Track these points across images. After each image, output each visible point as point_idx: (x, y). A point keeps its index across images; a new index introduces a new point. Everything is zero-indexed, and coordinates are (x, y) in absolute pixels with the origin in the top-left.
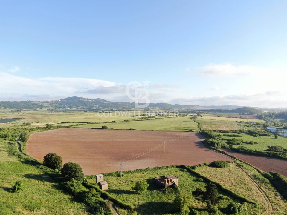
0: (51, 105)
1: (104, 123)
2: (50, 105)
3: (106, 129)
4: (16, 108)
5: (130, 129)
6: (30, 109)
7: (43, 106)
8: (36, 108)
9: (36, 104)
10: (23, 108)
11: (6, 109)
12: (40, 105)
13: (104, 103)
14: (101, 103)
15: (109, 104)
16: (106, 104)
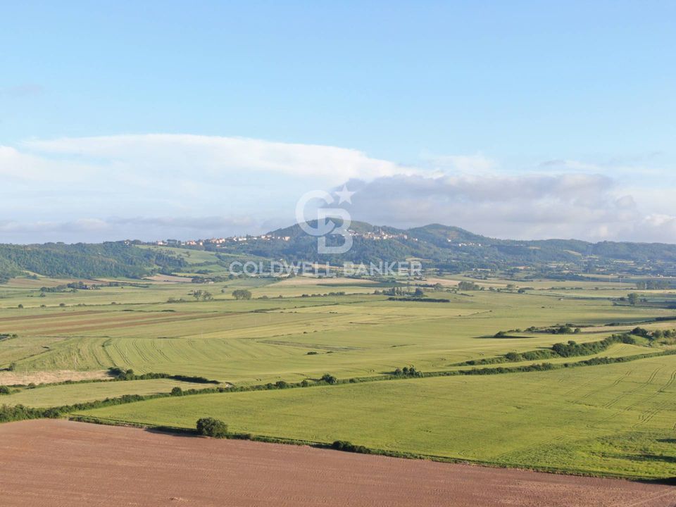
0: (219, 257)
1: (269, 387)
2: (216, 259)
3: (218, 436)
4: (76, 275)
5: (336, 446)
6: (127, 276)
7: (186, 265)
8: (153, 272)
9: (160, 257)
10: (100, 275)
11: (35, 277)
12: (171, 261)
13: (457, 249)
14: (443, 247)
15: (480, 250)
16: (463, 250)
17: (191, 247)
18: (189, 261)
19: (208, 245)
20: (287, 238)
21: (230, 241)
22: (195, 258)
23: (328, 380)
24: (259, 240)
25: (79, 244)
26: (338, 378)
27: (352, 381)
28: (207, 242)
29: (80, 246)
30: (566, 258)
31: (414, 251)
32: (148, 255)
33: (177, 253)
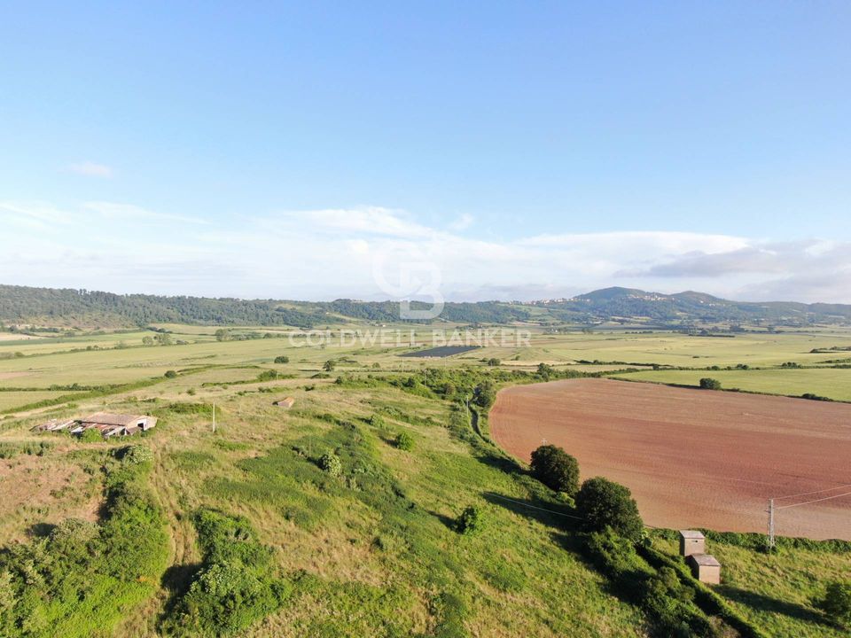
0: (550, 311)
1: (708, 369)
2: (547, 313)
3: (717, 389)
4: (467, 321)
5: (806, 396)
6: (498, 322)
7: (530, 316)
8: (511, 320)
9: (513, 311)
10: (482, 321)
12: (521, 313)
13: (708, 307)
14: (698, 306)
15: (725, 308)
16: (712, 308)
17: (529, 305)
18: (532, 313)
19: (539, 304)
20: (588, 300)
21: (552, 302)
22: (535, 311)
23: (745, 368)
24: (570, 301)
25: (464, 303)
26: (751, 367)
27: (757, 369)
28: (538, 303)
29: (464, 304)
30: (789, 313)
31: (681, 308)
32: (506, 309)
33: (523, 309)
